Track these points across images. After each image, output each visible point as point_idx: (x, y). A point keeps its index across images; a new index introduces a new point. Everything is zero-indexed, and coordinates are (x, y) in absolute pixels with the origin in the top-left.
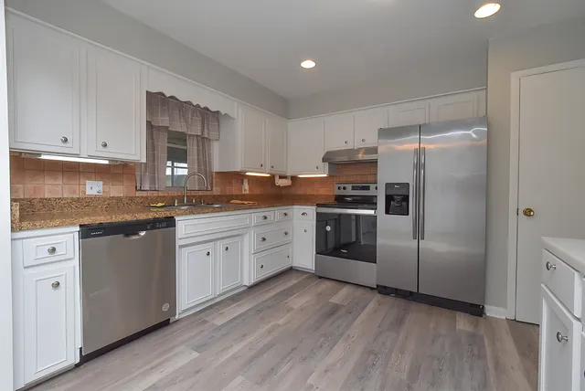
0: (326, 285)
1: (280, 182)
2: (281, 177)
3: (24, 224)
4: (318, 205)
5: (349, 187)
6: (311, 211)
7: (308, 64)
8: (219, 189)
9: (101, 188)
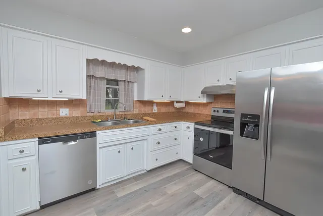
0: (198, 177)
1: (177, 105)
2: (178, 102)
3: (7, 138)
4: (196, 123)
5: (221, 111)
6: (192, 126)
7: (186, 30)
8: (137, 110)
9: (68, 113)
